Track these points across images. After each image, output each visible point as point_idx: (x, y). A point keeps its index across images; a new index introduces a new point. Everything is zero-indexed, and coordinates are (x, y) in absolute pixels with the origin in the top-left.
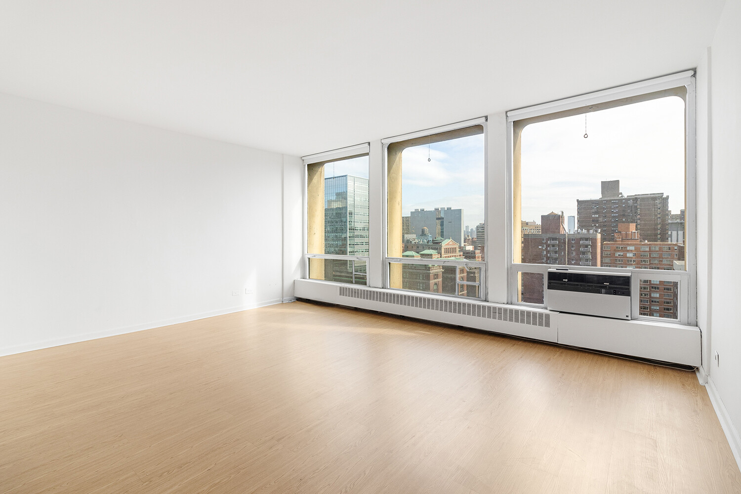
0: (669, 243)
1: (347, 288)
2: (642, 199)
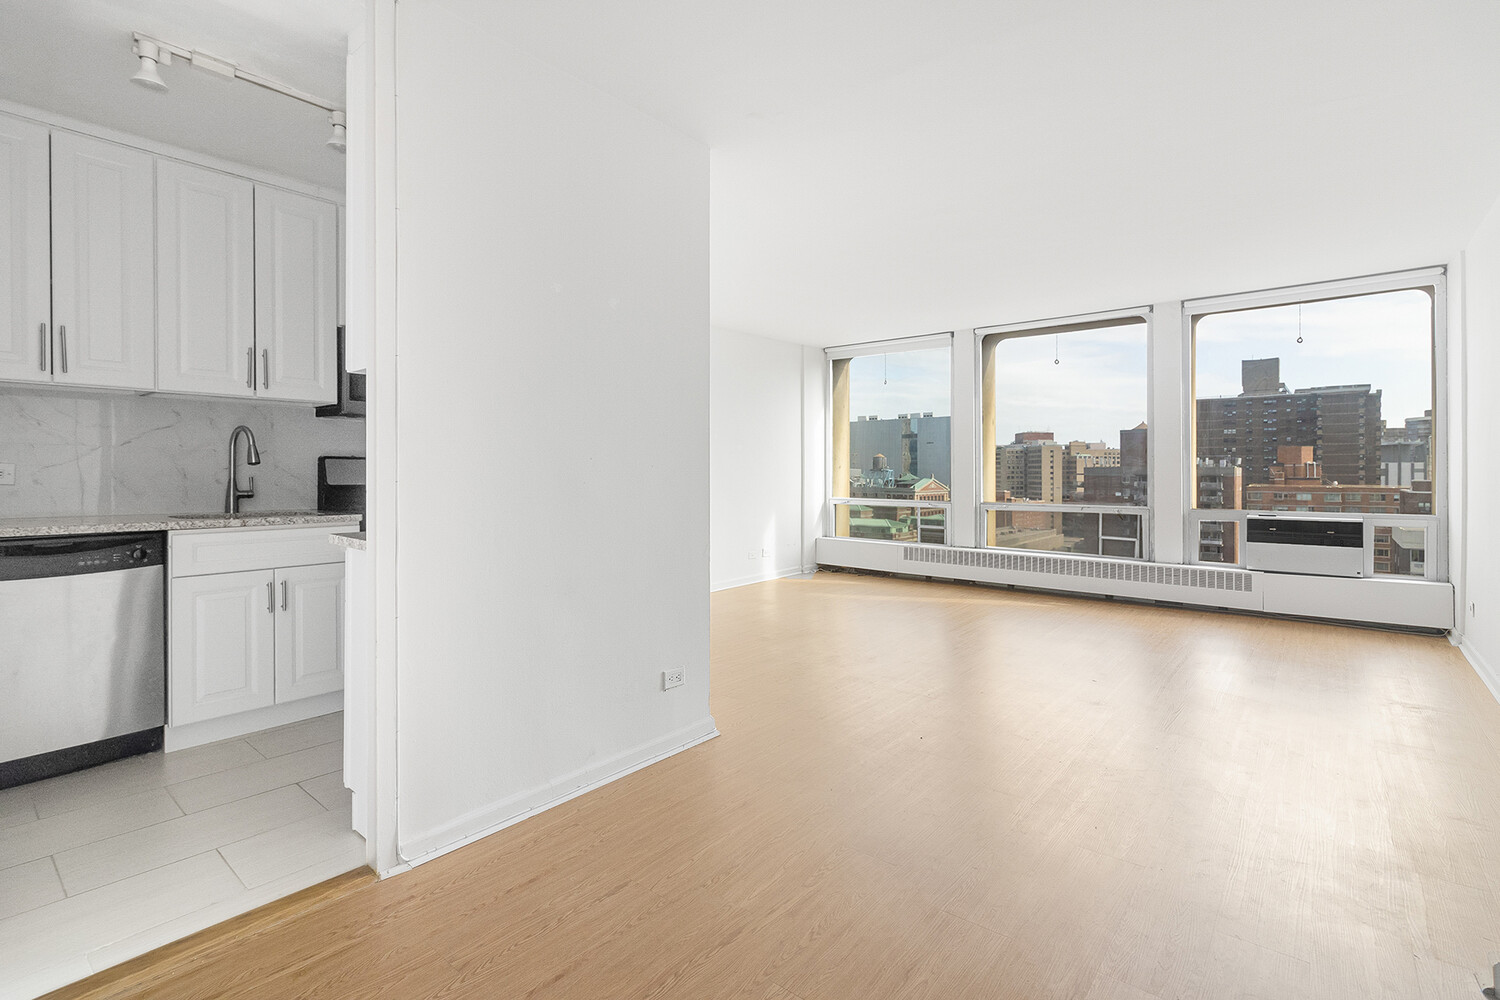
0: (1383, 486)
1: (917, 549)
2: (1325, 397)
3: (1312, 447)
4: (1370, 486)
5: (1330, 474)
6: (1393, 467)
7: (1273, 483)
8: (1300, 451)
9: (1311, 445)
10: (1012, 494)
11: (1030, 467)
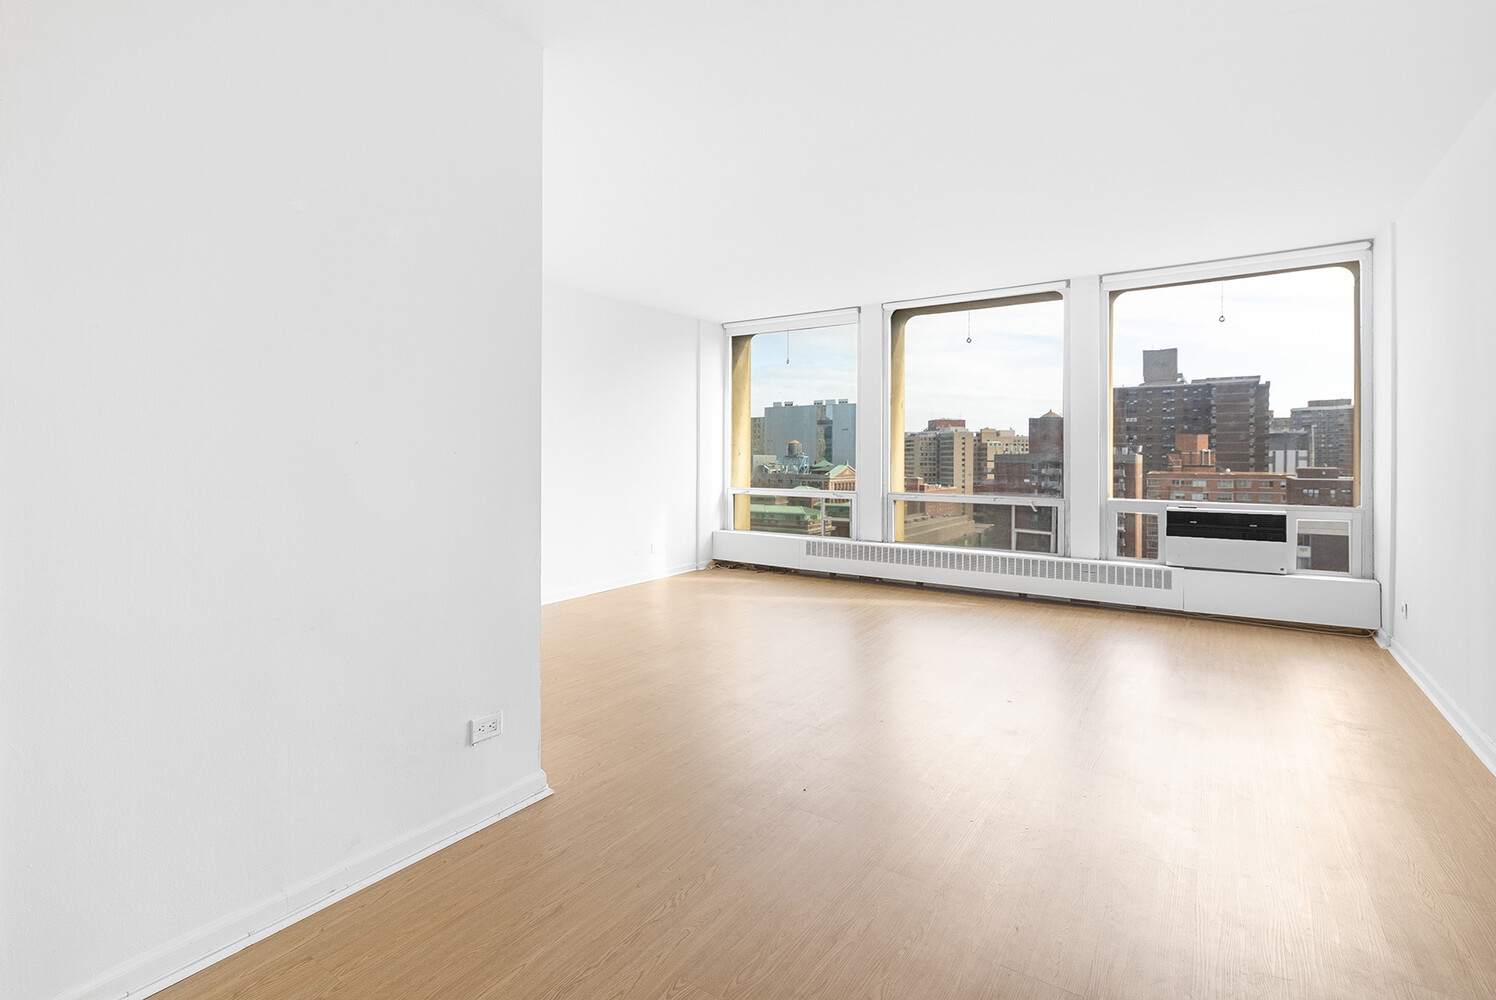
0: (1270, 473)
1: (820, 544)
2: (1220, 388)
3: (1207, 436)
4: (1259, 473)
5: (1223, 461)
6: (1280, 454)
7: (1172, 470)
8: (1196, 438)
9: (1205, 433)
10: (925, 481)
11: (943, 454)
